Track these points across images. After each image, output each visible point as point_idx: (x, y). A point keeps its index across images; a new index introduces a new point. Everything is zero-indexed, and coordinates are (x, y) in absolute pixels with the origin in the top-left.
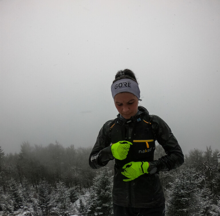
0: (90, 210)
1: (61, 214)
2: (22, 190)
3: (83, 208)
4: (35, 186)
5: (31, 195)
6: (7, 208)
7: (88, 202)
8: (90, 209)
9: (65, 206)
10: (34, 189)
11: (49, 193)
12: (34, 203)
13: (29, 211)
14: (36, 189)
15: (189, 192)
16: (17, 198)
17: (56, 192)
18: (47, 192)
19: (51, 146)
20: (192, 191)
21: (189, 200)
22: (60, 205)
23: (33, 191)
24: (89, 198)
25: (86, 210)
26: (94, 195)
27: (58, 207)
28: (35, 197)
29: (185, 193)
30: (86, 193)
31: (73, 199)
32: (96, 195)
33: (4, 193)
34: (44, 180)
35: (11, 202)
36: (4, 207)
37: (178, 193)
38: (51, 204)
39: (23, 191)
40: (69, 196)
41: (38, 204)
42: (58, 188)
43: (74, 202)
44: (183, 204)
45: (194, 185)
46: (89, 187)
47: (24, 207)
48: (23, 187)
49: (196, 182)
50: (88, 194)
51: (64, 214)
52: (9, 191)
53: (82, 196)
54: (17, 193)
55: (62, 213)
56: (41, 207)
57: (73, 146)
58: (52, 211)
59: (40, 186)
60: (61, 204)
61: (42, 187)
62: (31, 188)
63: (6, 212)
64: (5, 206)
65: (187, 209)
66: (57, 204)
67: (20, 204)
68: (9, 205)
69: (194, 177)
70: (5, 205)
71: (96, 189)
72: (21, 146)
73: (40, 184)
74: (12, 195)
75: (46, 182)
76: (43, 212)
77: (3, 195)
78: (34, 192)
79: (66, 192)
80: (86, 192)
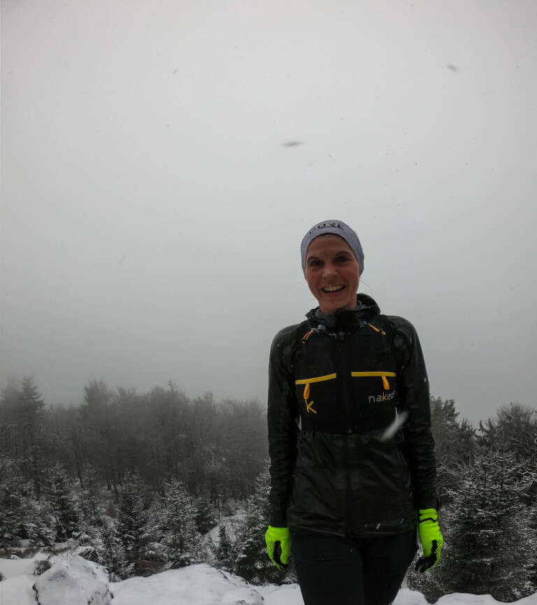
0: (245, 556)
1: (172, 560)
2: (80, 494)
3: (228, 548)
4: (113, 487)
5: (102, 509)
6: (39, 534)
7: (240, 534)
8: (244, 552)
9: (182, 540)
10: (111, 495)
11: (146, 507)
12: (106, 528)
13: (92, 545)
14: (114, 494)
15: (498, 513)
16: (65, 512)
17: (164, 505)
18: (140, 503)
19: (157, 393)
20: (507, 511)
21: (497, 535)
22: (170, 537)
23: (107, 498)
24: (243, 525)
25: (236, 553)
26: (255, 518)
27: (166, 543)
28: (111, 513)
29: (489, 517)
30: (238, 511)
31: (204, 525)
32: (262, 518)
33: (35, 497)
34: (134, 473)
35: (50, 520)
36: (31, 530)
37: (469, 518)
38: (147, 535)
39: (81, 497)
40: (194, 518)
41: (116, 532)
42: (167, 494)
43: (207, 532)
44: (483, 546)
45: (512, 495)
46: (246, 497)
47: (80, 535)
48: (82, 486)
49: (517, 489)
50: (241, 516)
51: (178, 560)
52: (49, 493)
53: (228, 518)
54: (67, 499)
55: (172, 556)
56: (123, 539)
57: (211, 395)
58: (150, 552)
59: (124, 488)
60: (173, 534)
61: (129, 491)
62: (103, 492)
63: (36, 543)
64: (34, 528)
65: (493, 559)
66: (164, 536)
67: (72, 528)
68: (44, 527)
69: (512, 474)
70: (35, 526)
71: (263, 502)
72: (86, 388)
73: (125, 483)
74: (54, 503)
75: (141, 479)
76: (127, 551)
77: (34, 503)
78: (108, 502)
79: (188, 506)
80: (237, 509)
